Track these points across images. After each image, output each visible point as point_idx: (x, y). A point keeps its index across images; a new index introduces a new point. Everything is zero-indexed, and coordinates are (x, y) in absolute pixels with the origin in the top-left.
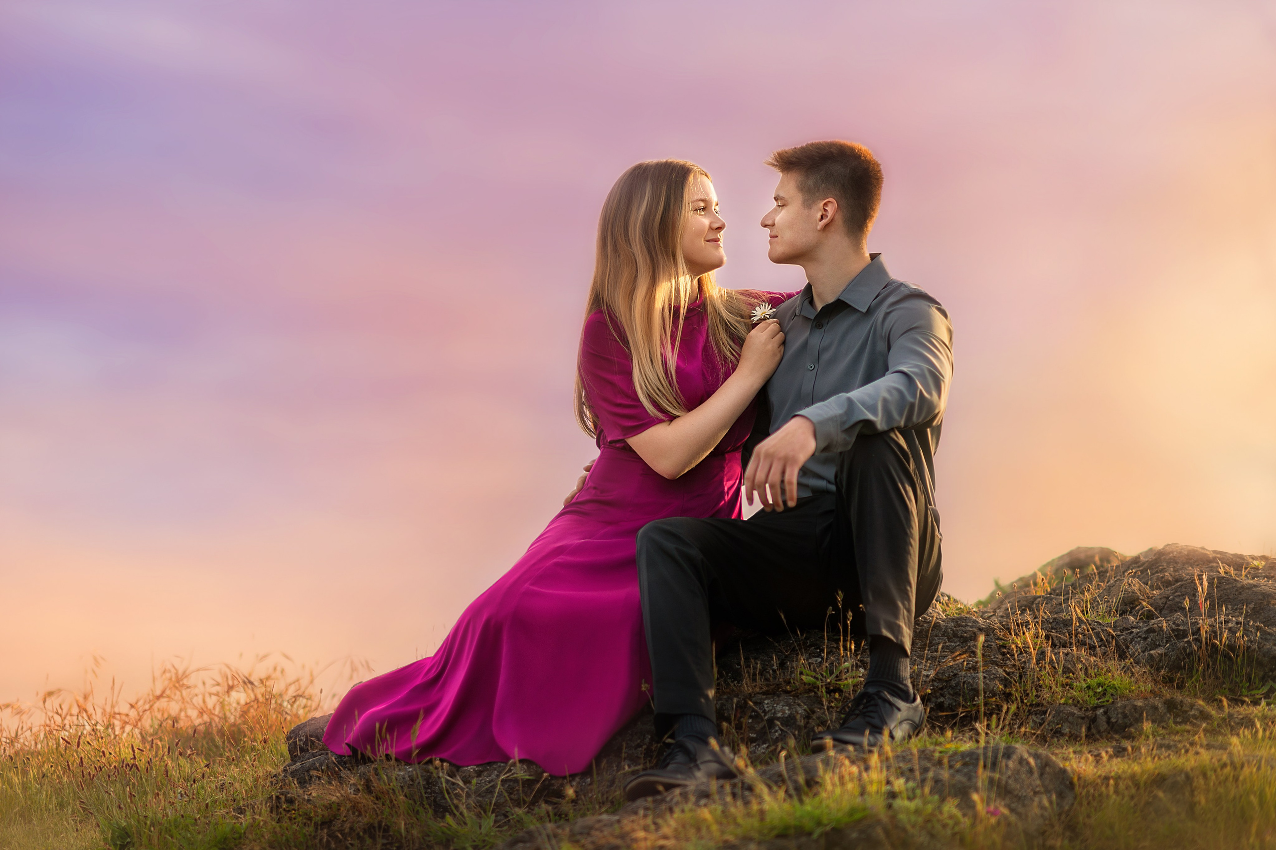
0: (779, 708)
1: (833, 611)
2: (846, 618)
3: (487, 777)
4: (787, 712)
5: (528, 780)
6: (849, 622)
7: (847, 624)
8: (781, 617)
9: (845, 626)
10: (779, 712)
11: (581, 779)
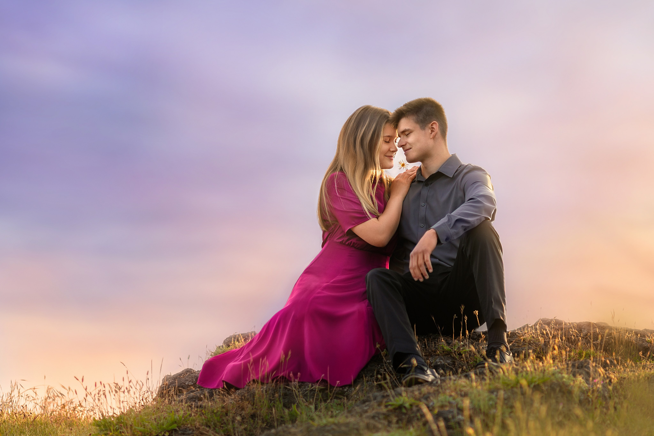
0: (437, 360)
1: (456, 316)
2: (464, 319)
3: (304, 388)
4: (442, 362)
5: (322, 389)
6: (466, 321)
7: (465, 322)
8: (432, 319)
9: (464, 322)
10: (438, 362)
11: (349, 388)
